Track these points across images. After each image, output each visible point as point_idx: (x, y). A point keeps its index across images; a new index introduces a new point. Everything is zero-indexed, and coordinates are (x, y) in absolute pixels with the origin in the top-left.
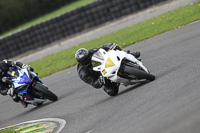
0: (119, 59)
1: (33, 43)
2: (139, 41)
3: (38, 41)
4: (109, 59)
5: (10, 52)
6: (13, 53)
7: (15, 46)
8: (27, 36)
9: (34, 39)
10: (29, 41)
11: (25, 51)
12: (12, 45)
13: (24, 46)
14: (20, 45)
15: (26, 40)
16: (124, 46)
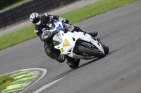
0: (74, 40)
1: (24, 15)
2: (99, 14)
3: (27, 13)
4: (66, 40)
5: (7, 21)
7: (11, 17)
8: (20, 10)
10: (22, 14)
12: (9, 16)
15: (19, 13)
16: (88, 18)
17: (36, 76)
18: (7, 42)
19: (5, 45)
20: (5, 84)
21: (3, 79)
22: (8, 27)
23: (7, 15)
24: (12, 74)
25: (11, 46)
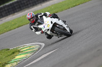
1: (28, 5)
3: (30, 4)
5: (16, 9)
6: (17, 10)
7: (18, 6)
8: (25, 1)
9: (28, 3)
10: (26, 4)
11: (24, 9)
12: (17, 6)
13: (23, 6)
14: (21, 6)
15: (24, 3)
16: (74, 6)
17: (37, 49)
18: (16, 24)
19: (14, 27)
20: (14, 54)
21: (12, 51)
22: (16, 13)
23: (15, 5)
24: (19, 48)
25: (18, 27)
